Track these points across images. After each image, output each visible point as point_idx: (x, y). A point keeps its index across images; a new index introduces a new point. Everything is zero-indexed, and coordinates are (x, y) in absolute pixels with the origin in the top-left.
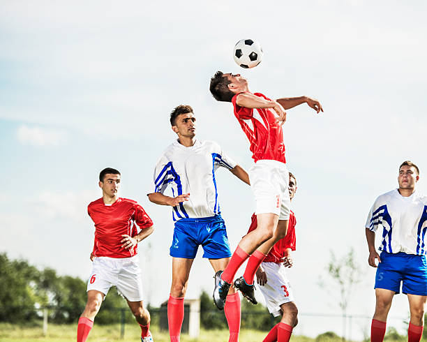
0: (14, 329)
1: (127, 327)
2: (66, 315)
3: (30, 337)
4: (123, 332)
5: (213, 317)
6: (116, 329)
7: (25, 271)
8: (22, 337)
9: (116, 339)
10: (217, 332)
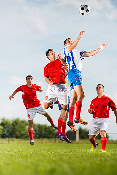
0: (22, 141)
1: (56, 139)
2: (38, 136)
3: (27, 143)
4: (55, 141)
5: (83, 135)
6: (54, 140)
7: (25, 123)
8: (25, 143)
9: (53, 143)
10: (85, 140)
